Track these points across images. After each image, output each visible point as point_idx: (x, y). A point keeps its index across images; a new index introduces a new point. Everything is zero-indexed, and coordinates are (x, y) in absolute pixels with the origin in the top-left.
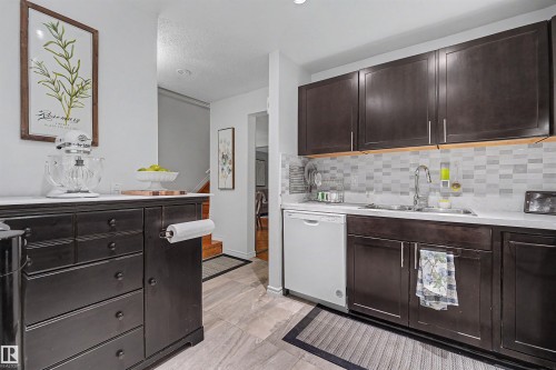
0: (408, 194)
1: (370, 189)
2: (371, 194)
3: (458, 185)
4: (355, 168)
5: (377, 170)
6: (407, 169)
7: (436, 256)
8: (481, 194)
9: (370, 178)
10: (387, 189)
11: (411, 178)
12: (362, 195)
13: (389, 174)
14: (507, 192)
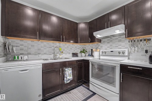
0: (51, 55)
1: (40, 54)
2: (40, 55)
3: (62, 52)
4: (33, 46)
5: (42, 47)
6: (51, 48)
7: (69, 69)
8: (66, 54)
9: (39, 50)
10: (45, 54)
11: (52, 50)
12: (36, 56)
13: (46, 49)
14: (69, 53)
